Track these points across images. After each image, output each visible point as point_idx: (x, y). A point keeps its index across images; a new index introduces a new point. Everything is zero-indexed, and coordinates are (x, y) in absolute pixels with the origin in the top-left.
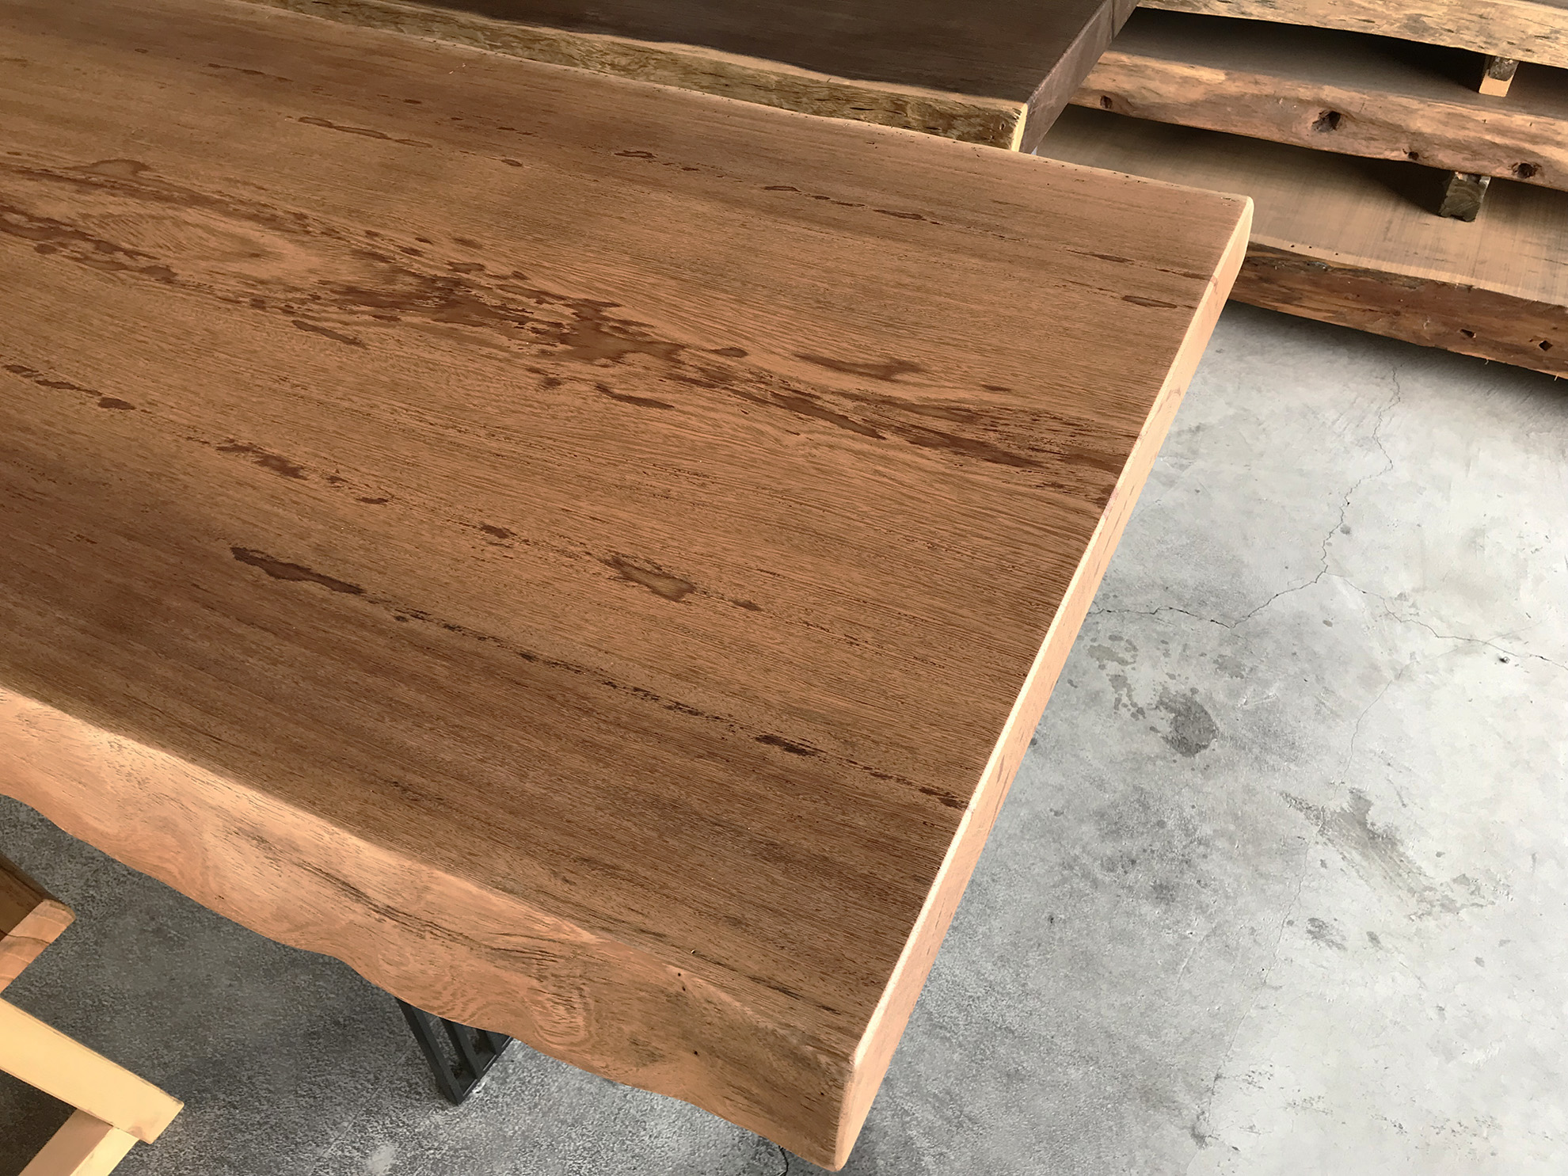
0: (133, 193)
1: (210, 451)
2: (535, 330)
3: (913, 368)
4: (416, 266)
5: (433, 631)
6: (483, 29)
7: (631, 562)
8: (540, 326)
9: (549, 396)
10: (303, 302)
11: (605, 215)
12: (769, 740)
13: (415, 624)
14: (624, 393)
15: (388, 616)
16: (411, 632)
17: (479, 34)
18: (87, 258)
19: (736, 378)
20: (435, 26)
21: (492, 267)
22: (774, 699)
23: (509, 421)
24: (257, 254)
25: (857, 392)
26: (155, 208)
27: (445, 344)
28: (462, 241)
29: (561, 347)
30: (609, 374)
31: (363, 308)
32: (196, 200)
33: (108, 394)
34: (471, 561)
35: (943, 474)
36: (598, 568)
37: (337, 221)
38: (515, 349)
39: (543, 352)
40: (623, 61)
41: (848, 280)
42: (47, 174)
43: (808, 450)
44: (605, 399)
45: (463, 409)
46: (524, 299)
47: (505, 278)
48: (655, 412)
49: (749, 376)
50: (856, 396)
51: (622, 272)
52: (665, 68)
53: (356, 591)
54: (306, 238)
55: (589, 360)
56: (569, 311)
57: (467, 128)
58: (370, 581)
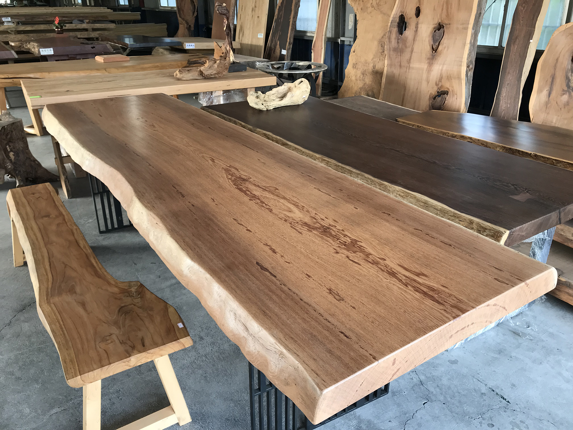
0: (273, 194)
1: (262, 244)
2: (340, 242)
3: (426, 276)
4: (322, 222)
5: (285, 289)
6: (370, 179)
7: (333, 291)
8: (341, 241)
9: (335, 255)
10: (295, 223)
11: (371, 224)
12: (342, 333)
13: (283, 286)
14: (352, 259)
15: (278, 283)
16: (282, 288)
17: (369, 180)
18: (258, 203)
19: (380, 264)
20: (359, 176)
21: (338, 227)
22: (348, 326)
23: (323, 257)
24: (290, 211)
25: (408, 276)
26: (275, 198)
27: (319, 239)
28: (335, 221)
29: (343, 246)
30: (351, 255)
31: (306, 227)
32: (284, 198)
33: (248, 228)
34: (300, 279)
35: (418, 299)
36: (325, 289)
37: (310, 210)
38: (333, 244)
39: (339, 246)
40: (402, 194)
41: (422, 253)
42: (258, 186)
43: (388, 283)
44: (347, 259)
45: (315, 252)
46: (341, 235)
47: (340, 230)
48: (356, 265)
49: (384, 265)
51: (367, 236)
52: (412, 198)
53: (275, 277)
54: (302, 211)
55: (348, 251)
56: (350, 240)
57: (350, 198)
58: (279, 276)
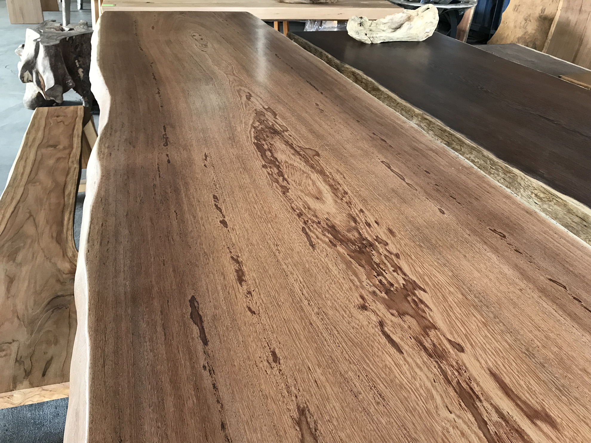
0: (307, 162)
1: (229, 255)
2: (380, 281)
3: (552, 424)
4: (364, 230)
5: (207, 382)
6: (491, 160)
7: (308, 415)
8: (384, 281)
9: (356, 313)
10: (313, 222)
11: (459, 251)
13: (206, 374)
14: (389, 332)
15: (202, 362)
16: (201, 376)
17: (488, 161)
18: (272, 175)
19: (447, 360)
21: (392, 247)
23: (330, 312)
24: (318, 198)
26: (307, 169)
27: (342, 266)
28: (391, 231)
29: (383, 295)
30: (390, 319)
31: (330, 236)
32: (322, 172)
33: (226, 219)
34: (252, 363)
36: (292, 406)
37: (355, 200)
38: (364, 284)
39: (374, 293)
44: (378, 330)
45: (320, 295)
46: (389, 266)
47: (391, 253)
48: (393, 350)
49: (454, 364)
50: (503, 415)
51: (441, 278)
53: (205, 342)
54: (339, 201)
55: (389, 307)
56: (402, 282)
57: (438, 190)
58: (214, 344)
